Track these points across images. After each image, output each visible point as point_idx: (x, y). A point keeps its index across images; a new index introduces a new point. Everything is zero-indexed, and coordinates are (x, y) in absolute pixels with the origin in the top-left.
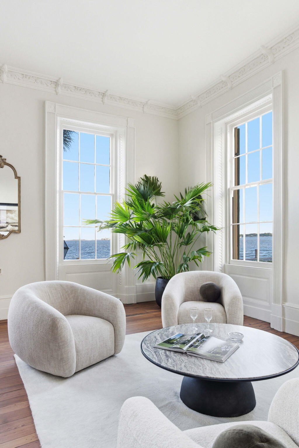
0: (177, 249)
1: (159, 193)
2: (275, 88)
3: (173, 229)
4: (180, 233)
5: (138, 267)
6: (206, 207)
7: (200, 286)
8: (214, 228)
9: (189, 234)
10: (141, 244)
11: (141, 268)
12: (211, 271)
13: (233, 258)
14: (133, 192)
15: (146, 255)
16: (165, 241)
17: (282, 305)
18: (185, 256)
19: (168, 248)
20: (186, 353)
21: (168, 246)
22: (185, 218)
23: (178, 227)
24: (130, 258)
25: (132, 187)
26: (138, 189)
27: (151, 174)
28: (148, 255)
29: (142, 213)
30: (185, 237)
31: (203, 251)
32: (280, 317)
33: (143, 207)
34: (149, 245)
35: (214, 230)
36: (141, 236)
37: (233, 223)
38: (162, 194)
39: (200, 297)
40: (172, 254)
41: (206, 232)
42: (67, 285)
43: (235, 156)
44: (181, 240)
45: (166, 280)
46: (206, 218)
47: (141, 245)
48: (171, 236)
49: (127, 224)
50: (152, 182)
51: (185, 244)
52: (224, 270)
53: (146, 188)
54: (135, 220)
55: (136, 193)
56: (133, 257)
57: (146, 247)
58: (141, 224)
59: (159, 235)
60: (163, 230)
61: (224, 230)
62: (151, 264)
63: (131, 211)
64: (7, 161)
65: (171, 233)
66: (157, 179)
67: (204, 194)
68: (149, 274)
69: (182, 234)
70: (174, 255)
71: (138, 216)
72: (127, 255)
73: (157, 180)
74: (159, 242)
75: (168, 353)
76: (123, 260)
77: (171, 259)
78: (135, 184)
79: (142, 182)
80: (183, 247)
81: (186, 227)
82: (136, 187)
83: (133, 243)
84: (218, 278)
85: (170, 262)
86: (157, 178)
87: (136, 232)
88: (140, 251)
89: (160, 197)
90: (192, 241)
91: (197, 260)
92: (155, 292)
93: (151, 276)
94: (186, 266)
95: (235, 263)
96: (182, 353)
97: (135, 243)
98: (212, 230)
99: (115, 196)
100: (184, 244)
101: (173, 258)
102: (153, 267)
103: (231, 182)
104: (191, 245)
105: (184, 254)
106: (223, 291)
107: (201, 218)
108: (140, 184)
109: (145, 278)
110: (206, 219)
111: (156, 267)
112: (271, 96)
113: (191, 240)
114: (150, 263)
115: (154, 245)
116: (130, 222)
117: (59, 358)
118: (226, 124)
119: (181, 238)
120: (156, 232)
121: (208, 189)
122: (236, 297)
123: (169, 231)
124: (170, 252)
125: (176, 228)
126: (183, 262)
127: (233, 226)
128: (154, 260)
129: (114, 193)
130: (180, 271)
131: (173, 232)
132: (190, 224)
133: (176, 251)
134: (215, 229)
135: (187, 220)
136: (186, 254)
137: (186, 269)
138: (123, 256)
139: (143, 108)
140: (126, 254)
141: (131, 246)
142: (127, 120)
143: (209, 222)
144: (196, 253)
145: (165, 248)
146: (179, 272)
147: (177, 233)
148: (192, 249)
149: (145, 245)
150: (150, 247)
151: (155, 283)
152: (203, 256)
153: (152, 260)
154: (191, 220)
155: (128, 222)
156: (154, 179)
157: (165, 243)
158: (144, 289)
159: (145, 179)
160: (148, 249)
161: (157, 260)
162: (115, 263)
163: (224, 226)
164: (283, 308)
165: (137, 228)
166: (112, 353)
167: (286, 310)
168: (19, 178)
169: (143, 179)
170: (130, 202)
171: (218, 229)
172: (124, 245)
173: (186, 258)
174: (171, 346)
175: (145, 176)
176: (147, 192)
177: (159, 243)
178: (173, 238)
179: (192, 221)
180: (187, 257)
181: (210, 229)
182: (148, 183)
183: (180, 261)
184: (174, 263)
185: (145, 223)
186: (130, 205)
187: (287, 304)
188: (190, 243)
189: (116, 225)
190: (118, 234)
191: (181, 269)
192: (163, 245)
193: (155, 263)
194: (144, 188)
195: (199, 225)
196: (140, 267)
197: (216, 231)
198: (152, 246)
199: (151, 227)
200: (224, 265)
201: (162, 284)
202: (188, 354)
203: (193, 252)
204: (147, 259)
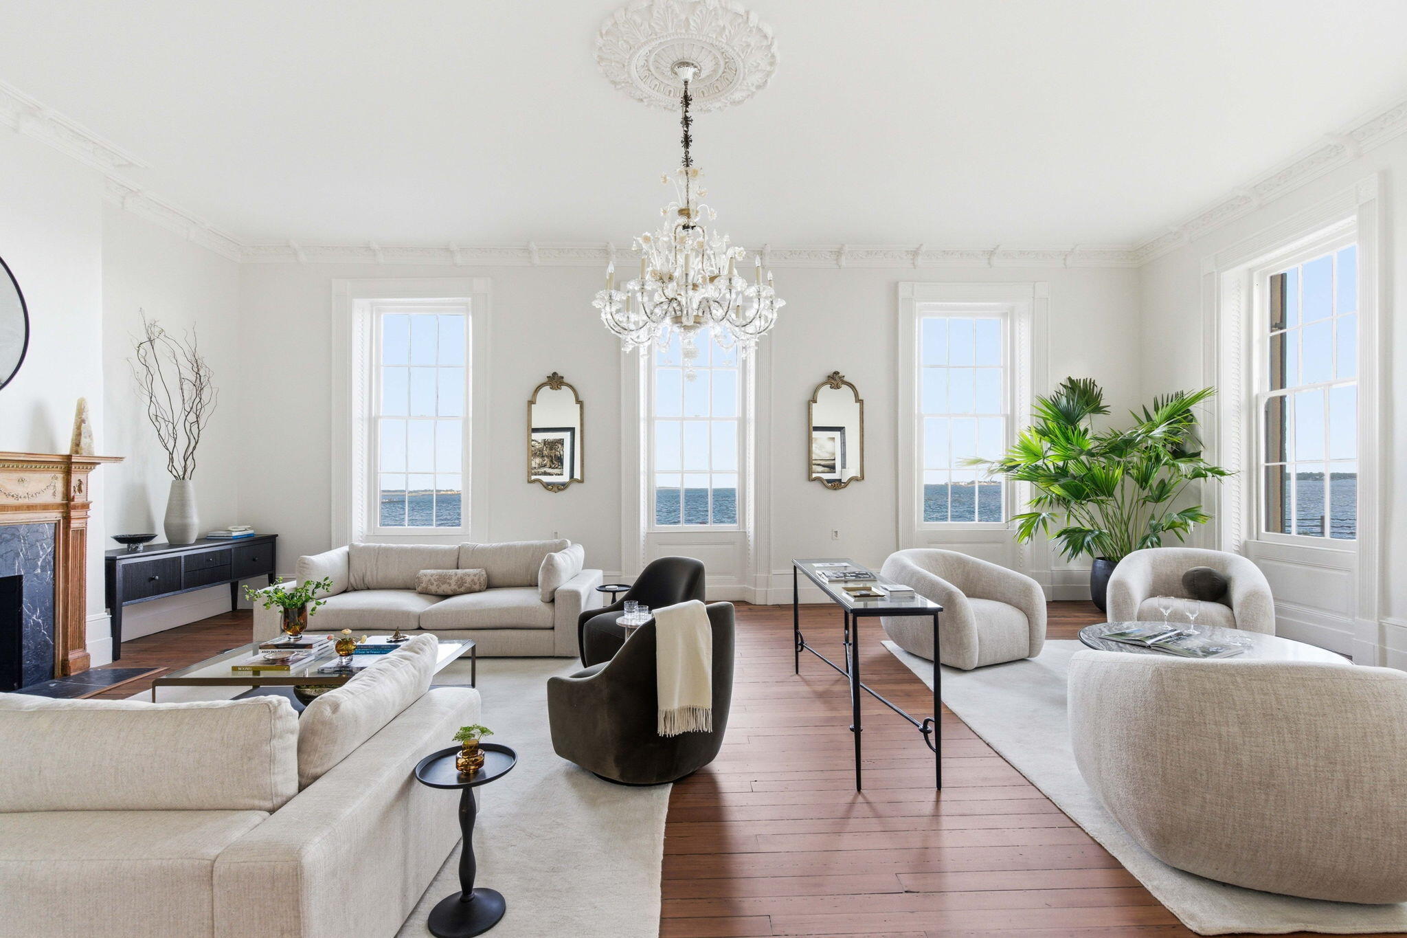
0: (1136, 508)
1: (1098, 410)
2: (1363, 205)
3: (1128, 473)
4: (1143, 480)
5: (1059, 536)
6: (1202, 432)
7: (1182, 573)
8: (1220, 473)
9: (1162, 481)
10: (1062, 499)
11: (1065, 539)
12: (1215, 549)
13: (1267, 529)
14: (1046, 409)
15: (1071, 517)
16: (1110, 494)
17: (1378, 620)
18: (1154, 522)
19: (1117, 506)
20: (1150, 647)
21: (1118, 504)
22: (1153, 454)
23: (1138, 469)
24: (1049, 521)
25: (1043, 401)
26: (1056, 403)
27: (1079, 375)
28: (1075, 517)
29: (1066, 448)
30: (1154, 487)
31: (1191, 513)
32: (1373, 644)
33: (1068, 439)
34: (1079, 501)
35: (1218, 476)
36: (1062, 486)
37: (1267, 460)
38: (1104, 409)
39: (1185, 592)
40: (1125, 517)
41: (1202, 479)
42: (951, 557)
43: (1272, 331)
44: (1146, 492)
45: (1112, 563)
46: (1200, 452)
47: (1061, 501)
48: (1123, 486)
49: (1037, 467)
50: (1084, 389)
51: (1154, 499)
52: (1245, 551)
53: (1072, 400)
54: (1053, 460)
55: (1051, 411)
56: (1053, 520)
57: (1072, 504)
58: (1066, 464)
59: (1100, 485)
60: (1107, 474)
61: (1244, 476)
62: (1084, 534)
63: (1046, 444)
64: (845, 379)
65: (1123, 480)
66: (1094, 383)
67: (1197, 409)
68: (1081, 549)
69: (1147, 483)
70: (1129, 519)
71: (1057, 453)
72: (1041, 517)
73: (1094, 385)
74: (1097, 495)
75: (1121, 644)
76: (1036, 524)
77: (1124, 527)
78: (1049, 395)
79: (1063, 391)
80: (1150, 506)
81: (1155, 469)
82: (1052, 400)
83: (1047, 497)
84: (1223, 562)
85: (1121, 531)
86: (1092, 381)
87: (1056, 480)
88: (1061, 511)
89: (1101, 415)
90: (1169, 494)
91: (1180, 530)
92: (1089, 585)
93: (1083, 555)
94: (1155, 539)
95: (1274, 539)
96: (1144, 647)
97: (1051, 496)
98: (1213, 476)
99: (1011, 421)
100: (1152, 500)
101: (1127, 525)
102: (1088, 538)
103: (1262, 381)
104: (1168, 501)
105: (1153, 517)
106: (1232, 583)
107: (1192, 451)
108: (1059, 395)
109: (1073, 554)
110: (1202, 453)
111: (1093, 539)
112: (1354, 217)
113: (1167, 493)
114: (1081, 531)
115: (1088, 501)
116: (1044, 463)
117: (958, 643)
118: (1251, 271)
119: (1143, 490)
120: (1093, 479)
121: (1207, 399)
122: (1257, 593)
123: (1119, 479)
124: (1122, 514)
125: (1134, 472)
126: (1148, 532)
127: (1267, 468)
128: (1088, 527)
129: (1009, 413)
130: (1143, 545)
131: (1127, 478)
132: (1164, 464)
133: (1135, 512)
134: (1222, 474)
135: (1158, 459)
136: (1157, 518)
137: (1155, 544)
138: (1032, 519)
139: (1065, 259)
140: (1040, 515)
141: (1042, 502)
142: (1034, 287)
143: (1207, 459)
144: (1176, 516)
145: (1110, 507)
146: (1140, 548)
147: (1137, 480)
148: (1170, 509)
149: (1069, 501)
150: (1081, 503)
151: (1090, 568)
152: (1191, 523)
153: (1084, 526)
154: (1166, 459)
155: (1040, 463)
156: (1086, 384)
157: (1110, 498)
158: (1068, 577)
159: (1069, 385)
160: (1076, 507)
161: (1092, 525)
162: (1020, 528)
163: (1244, 467)
164: (1382, 628)
165: (1056, 473)
166: (1025, 654)
167: (1389, 632)
168: (861, 402)
169: (1064, 386)
170: (1040, 428)
171: (1229, 473)
172: (1028, 500)
173: (1156, 525)
174: (1124, 638)
175: (1070, 379)
176: (1074, 409)
177: (1098, 498)
178: (1127, 489)
179: (1168, 460)
180: (1159, 524)
181: (1209, 474)
182: (1075, 392)
183: (1143, 529)
184: (1130, 534)
185: (1071, 464)
186: (1043, 433)
187: (1391, 620)
188: (1165, 499)
189: (1018, 468)
190: (1018, 482)
191: (1144, 544)
192: (1107, 500)
193: (1092, 532)
194: (1068, 402)
195: (1184, 467)
196: (1063, 537)
197: (1222, 478)
198: (1084, 502)
199: (1085, 471)
200: (1246, 542)
201: (1105, 569)
202: (1152, 648)
203: (1170, 514)
204: (1074, 524)
